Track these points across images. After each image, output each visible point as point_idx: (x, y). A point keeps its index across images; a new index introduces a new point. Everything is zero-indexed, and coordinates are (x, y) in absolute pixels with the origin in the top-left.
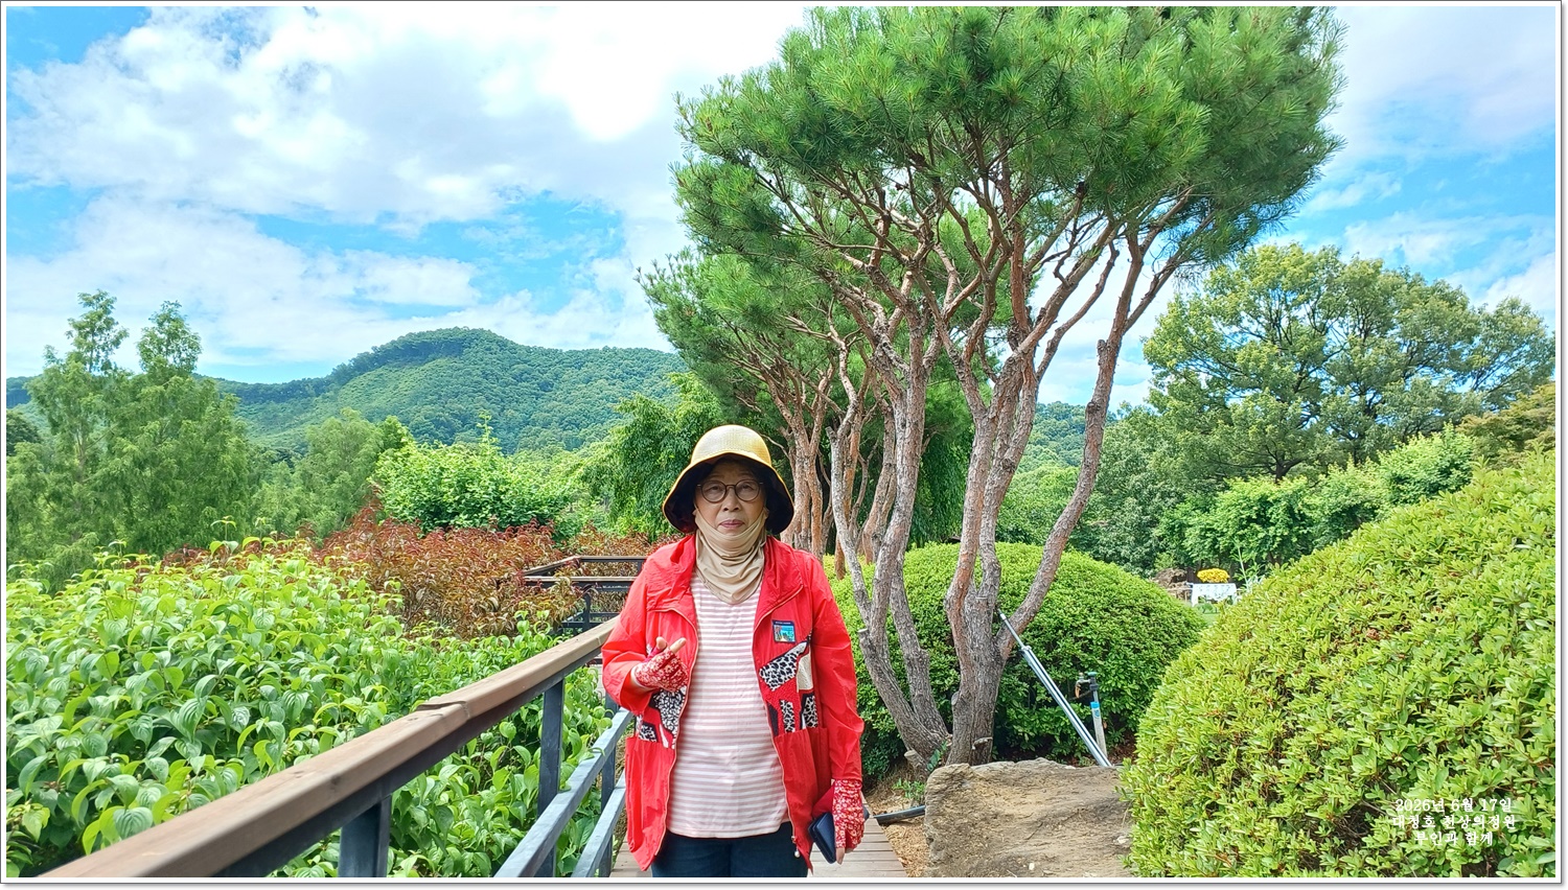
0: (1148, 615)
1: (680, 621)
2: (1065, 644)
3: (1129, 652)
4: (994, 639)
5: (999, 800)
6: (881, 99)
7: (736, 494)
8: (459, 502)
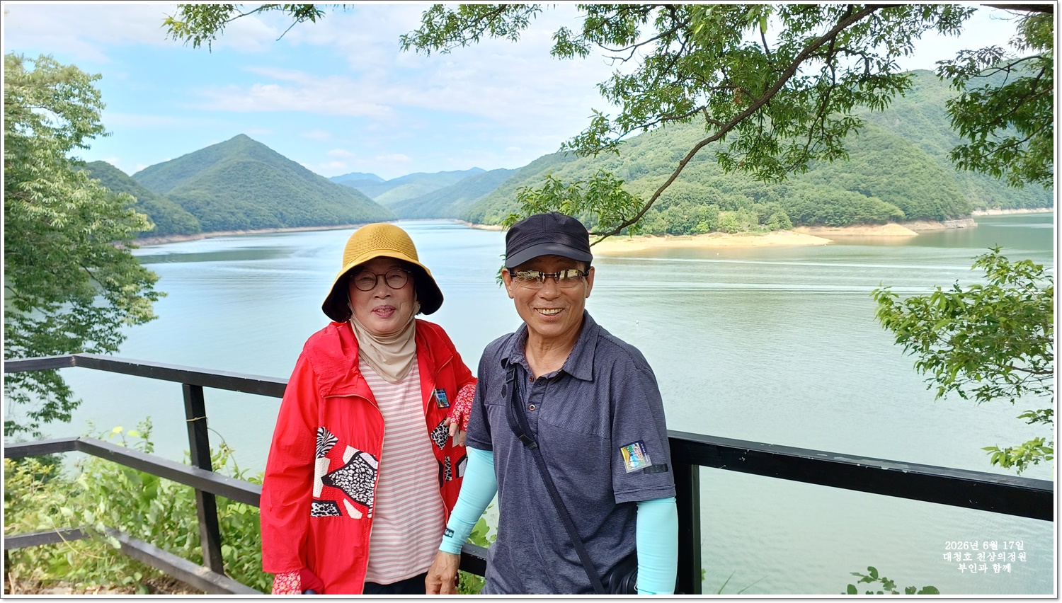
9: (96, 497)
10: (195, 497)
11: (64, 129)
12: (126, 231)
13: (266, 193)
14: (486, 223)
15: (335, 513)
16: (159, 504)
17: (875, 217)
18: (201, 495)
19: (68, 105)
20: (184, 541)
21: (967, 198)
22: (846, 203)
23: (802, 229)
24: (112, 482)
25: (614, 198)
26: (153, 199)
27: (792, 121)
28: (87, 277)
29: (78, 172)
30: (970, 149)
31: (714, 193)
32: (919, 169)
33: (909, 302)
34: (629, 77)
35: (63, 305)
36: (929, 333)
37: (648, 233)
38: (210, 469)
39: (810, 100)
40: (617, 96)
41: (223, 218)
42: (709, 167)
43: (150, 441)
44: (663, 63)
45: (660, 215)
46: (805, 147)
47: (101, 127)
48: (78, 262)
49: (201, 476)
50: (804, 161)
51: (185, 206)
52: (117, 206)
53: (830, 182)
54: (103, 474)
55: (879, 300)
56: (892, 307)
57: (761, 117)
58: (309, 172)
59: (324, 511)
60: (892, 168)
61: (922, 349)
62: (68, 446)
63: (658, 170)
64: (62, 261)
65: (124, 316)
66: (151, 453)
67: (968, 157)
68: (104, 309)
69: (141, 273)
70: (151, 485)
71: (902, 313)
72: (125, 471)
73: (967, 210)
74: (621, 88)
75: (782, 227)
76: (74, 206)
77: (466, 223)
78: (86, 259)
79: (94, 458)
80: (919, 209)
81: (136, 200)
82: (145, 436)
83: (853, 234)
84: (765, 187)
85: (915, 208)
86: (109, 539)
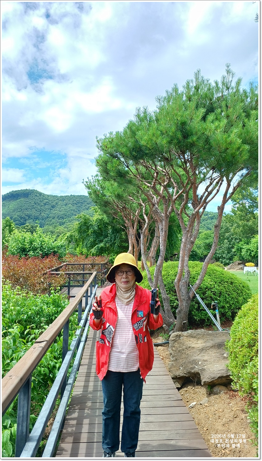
0: (232, 284)
1: (112, 310)
2: (208, 293)
3: (227, 295)
4: (188, 293)
5: (190, 342)
6: (156, 143)
7: (126, 273)
8: (30, 247)
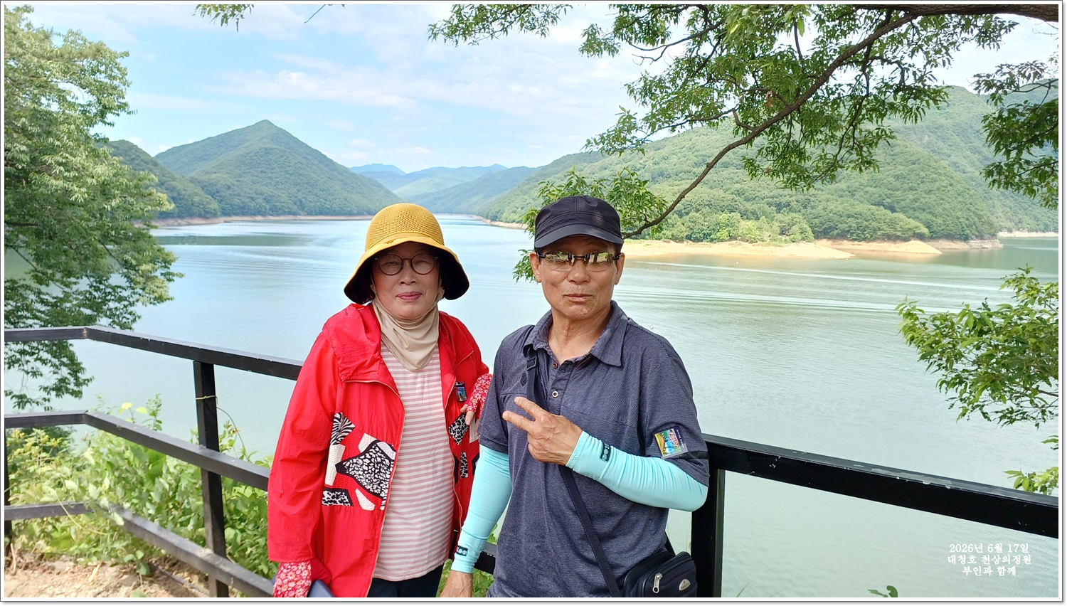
9: (101, 472)
10: (201, 477)
11: (89, 105)
12: (146, 209)
13: (287, 180)
14: (504, 220)
15: (347, 503)
16: (164, 482)
17: (899, 234)
18: (207, 475)
19: (95, 81)
20: (188, 521)
21: (993, 219)
22: (869, 218)
23: (824, 241)
24: (118, 458)
25: (638, 198)
26: (174, 181)
27: (822, 129)
28: (105, 254)
29: (101, 149)
30: (1004, 167)
31: (736, 201)
32: (946, 187)
33: (935, 319)
34: (658, 78)
35: (80, 280)
36: (953, 352)
37: (667, 238)
38: (219, 451)
39: (842, 109)
40: (644, 97)
41: (243, 203)
42: (732, 175)
43: (158, 418)
44: (693, 66)
45: (679, 222)
46: (834, 156)
47: (126, 104)
48: (96, 238)
49: (208, 456)
50: (833, 171)
51: (205, 188)
52: (138, 185)
53: (854, 195)
54: (109, 450)
55: (904, 315)
56: (916, 323)
57: (790, 124)
58: (330, 161)
59: (335, 499)
60: (919, 184)
61: (946, 367)
62: (76, 419)
63: (680, 175)
64: (81, 237)
65: (140, 295)
66: (158, 431)
67: (1002, 176)
68: (120, 287)
69: (158, 253)
70: (158, 464)
71: (926, 329)
72: (132, 448)
73: (993, 230)
74: (649, 89)
75: (803, 239)
76: (95, 181)
77: (485, 220)
78: (104, 236)
79: (102, 432)
80: (943, 227)
81: (156, 179)
82: (154, 414)
83: (875, 249)
84: (787, 198)
85: (940, 227)
86: (112, 515)
